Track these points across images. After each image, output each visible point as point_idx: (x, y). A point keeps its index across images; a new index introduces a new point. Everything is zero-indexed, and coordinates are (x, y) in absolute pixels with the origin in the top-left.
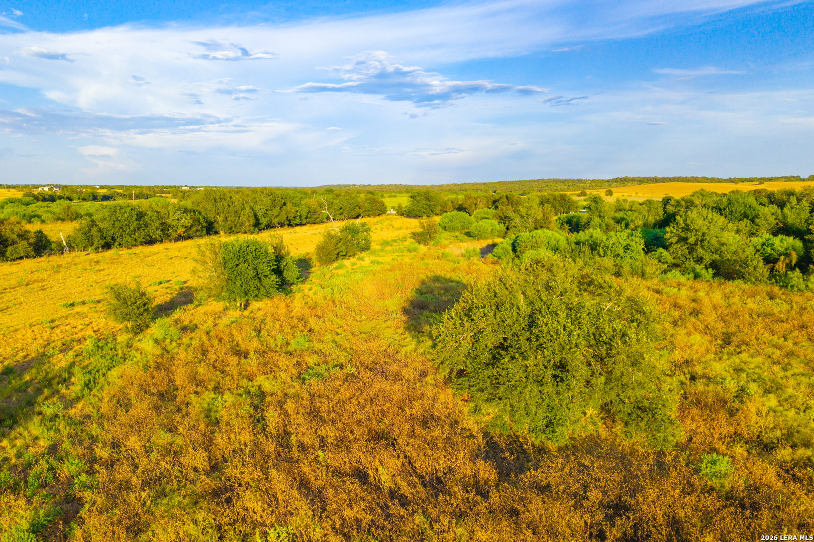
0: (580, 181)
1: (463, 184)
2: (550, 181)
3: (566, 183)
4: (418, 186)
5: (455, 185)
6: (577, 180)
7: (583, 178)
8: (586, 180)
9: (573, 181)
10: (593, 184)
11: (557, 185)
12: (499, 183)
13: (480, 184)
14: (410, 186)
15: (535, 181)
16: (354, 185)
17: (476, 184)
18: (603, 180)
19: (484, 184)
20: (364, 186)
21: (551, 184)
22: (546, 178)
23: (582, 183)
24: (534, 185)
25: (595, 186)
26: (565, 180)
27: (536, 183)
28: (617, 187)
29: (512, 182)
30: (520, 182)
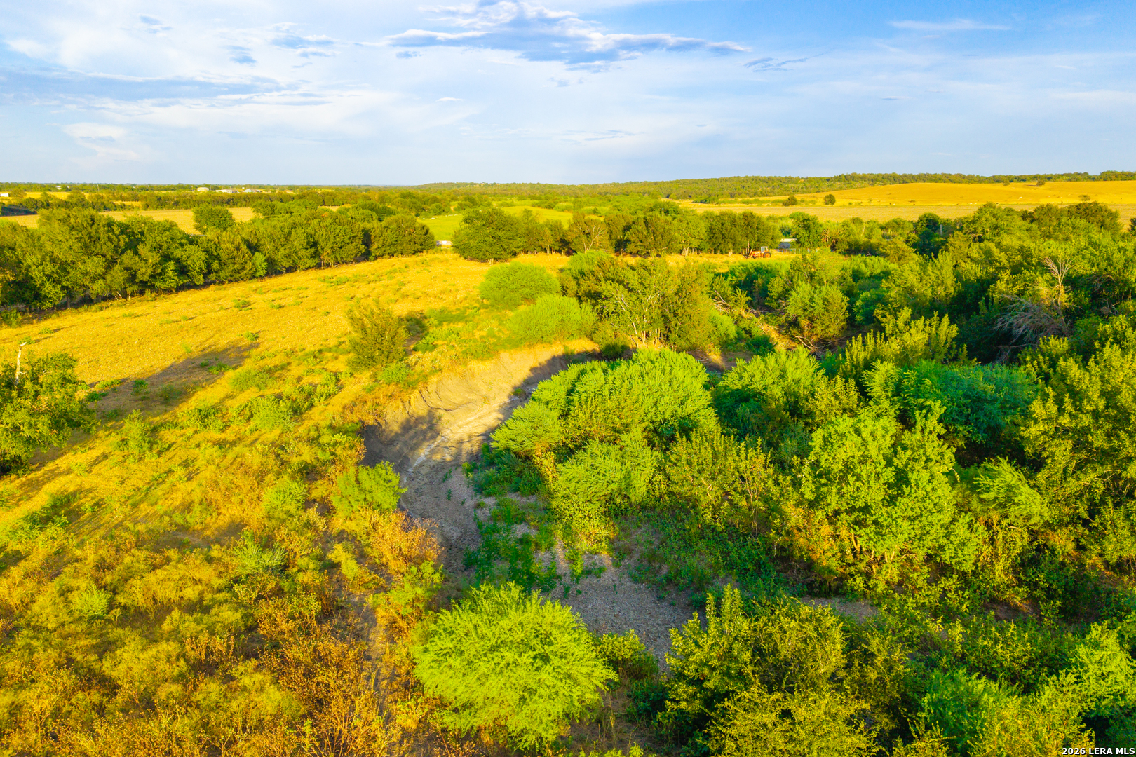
0: (789, 180)
1: (626, 184)
2: (747, 179)
3: (770, 182)
4: (563, 186)
5: (616, 185)
6: (786, 178)
7: (794, 175)
8: (798, 179)
9: (780, 180)
10: (808, 184)
11: (757, 185)
12: (677, 182)
13: (650, 184)
14: (551, 186)
15: (726, 180)
16: (472, 184)
17: (644, 184)
18: (821, 179)
19: (656, 183)
20: (486, 185)
21: (749, 184)
22: (742, 175)
23: (793, 182)
24: (725, 185)
25: (811, 186)
26: (769, 178)
27: (729, 183)
28: (841, 188)
29: (695, 182)
30: (706, 180)
